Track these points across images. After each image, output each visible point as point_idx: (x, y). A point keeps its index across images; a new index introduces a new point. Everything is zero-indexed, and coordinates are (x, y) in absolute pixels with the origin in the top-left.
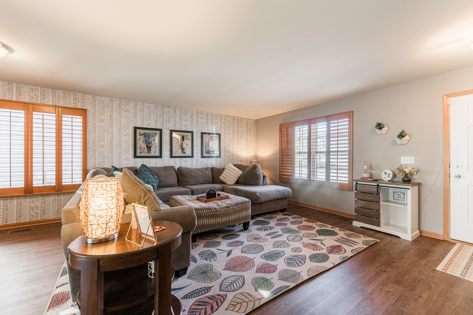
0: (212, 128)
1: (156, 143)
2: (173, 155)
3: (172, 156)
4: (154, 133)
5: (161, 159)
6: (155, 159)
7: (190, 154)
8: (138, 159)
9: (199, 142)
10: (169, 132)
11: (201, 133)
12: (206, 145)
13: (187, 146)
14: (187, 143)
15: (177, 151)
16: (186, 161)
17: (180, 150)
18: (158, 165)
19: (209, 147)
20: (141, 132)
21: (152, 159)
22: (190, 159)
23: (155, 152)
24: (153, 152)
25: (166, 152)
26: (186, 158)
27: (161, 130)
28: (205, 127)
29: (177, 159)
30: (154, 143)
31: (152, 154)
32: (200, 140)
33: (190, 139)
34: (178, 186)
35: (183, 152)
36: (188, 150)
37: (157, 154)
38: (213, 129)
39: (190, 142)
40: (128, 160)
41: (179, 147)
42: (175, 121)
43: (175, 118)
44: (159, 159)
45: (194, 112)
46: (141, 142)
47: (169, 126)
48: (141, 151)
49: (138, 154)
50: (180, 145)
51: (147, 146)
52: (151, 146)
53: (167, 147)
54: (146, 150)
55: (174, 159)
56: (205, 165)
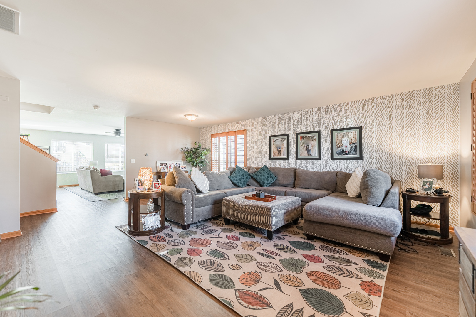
0: (347, 122)
1: (285, 147)
2: (299, 157)
3: (298, 159)
4: (283, 139)
5: (289, 161)
6: (284, 161)
7: (317, 156)
8: (272, 161)
9: (328, 142)
10: (295, 135)
11: (331, 130)
12: (338, 144)
13: (314, 148)
14: (313, 144)
15: (303, 153)
16: (313, 164)
17: (306, 152)
18: (287, 166)
19: (342, 146)
20: (274, 139)
21: (282, 161)
22: (317, 161)
23: (283, 155)
24: (282, 155)
25: (293, 155)
26: (313, 161)
27: (288, 135)
28: (337, 122)
29: (303, 161)
30: (283, 147)
31: (282, 157)
32: (329, 139)
33: (316, 139)
34: (293, 187)
35: (309, 154)
36: (314, 152)
37: (286, 157)
38: (350, 122)
39: (316, 143)
40: (266, 161)
41: (304, 149)
42: (301, 124)
43: (301, 120)
44: (287, 161)
45: (321, 109)
46: (274, 147)
47: (295, 129)
48: (274, 154)
49: (272, 157)
50: (305, 147)
51: (278, 150)
52: (280, 150)
53: (294, 150)
54: (277, 154)
55: (300, 161)
56: (337, 168)
